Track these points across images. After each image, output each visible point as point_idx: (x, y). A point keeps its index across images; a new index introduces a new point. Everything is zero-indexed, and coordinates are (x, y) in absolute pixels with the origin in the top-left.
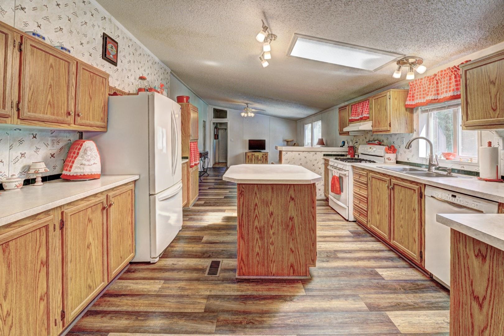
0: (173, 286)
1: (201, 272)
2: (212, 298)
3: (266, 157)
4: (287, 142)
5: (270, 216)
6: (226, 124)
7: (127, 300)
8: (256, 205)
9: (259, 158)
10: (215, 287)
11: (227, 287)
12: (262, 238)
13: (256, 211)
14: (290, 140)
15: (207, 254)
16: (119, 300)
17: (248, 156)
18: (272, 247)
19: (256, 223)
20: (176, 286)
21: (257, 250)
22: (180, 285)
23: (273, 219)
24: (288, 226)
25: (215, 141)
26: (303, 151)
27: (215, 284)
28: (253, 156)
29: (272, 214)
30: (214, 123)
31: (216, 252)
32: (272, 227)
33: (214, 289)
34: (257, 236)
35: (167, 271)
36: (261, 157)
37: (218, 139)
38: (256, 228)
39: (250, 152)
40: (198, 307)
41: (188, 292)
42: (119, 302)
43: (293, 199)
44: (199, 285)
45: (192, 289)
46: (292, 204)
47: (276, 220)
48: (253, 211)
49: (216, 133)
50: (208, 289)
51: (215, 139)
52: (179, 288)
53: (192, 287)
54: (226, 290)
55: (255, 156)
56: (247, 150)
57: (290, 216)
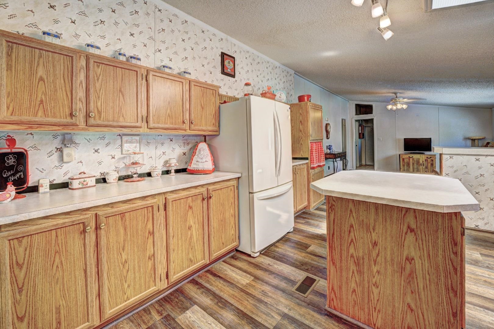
0: (259, 287)
1: (291, 284)
2: (288, 318)
3: (432, 160)
4: (473, 140)
5: (373, 246)
6: (372, 121)
7: (220, 282)
8: (352, 226)
9: (421, 162)
10: (297, 308)
11: (309, 314)
12: (360, 272)
13: (352, 234)
14: (477, 138)
15: (306, 266)
16: (214, 280)
17: (403, 159)
18: (376, 291)
19: (352, 250)
20: (261, 288)
21: (353, 285)
22: (264, 289)
23: (377, 252)
24: (403, 269)
25: (359, 140)
26: (487, 155)
27: (299, 304)
28: (411, 159)
29: (375, 244)
30: (356, 121)
31: (316, 268)
32: (375, 262)
33: (294, 309)
34: (353, 267)
35: (260, 270)
36: (424, 160)
37: (363, 138)
38: (352, 256)
39: (406, 154)
40: (269, 321)
41: (268, 300)
42: (214, 281)
43: (412, 231)
44: (282, 297)
45: (273, 298)
46: (410, 238)
47: (382, 254)
48: (347, 233)
49: (360, 132)
50: (289, 306)
51: (360, 138)
52: (263, 291)
53: (274, 297)
54: (306, 317)
55: (413, 159)
56: (402, 151)
57: (408, 255)
